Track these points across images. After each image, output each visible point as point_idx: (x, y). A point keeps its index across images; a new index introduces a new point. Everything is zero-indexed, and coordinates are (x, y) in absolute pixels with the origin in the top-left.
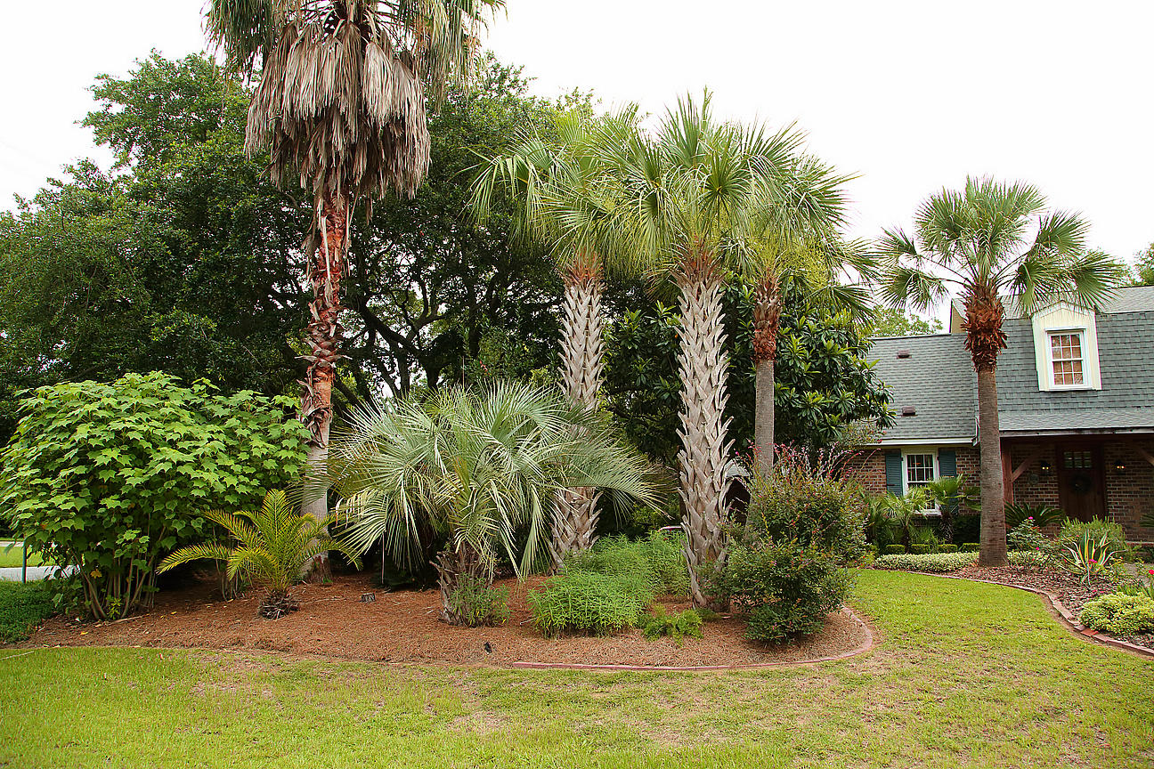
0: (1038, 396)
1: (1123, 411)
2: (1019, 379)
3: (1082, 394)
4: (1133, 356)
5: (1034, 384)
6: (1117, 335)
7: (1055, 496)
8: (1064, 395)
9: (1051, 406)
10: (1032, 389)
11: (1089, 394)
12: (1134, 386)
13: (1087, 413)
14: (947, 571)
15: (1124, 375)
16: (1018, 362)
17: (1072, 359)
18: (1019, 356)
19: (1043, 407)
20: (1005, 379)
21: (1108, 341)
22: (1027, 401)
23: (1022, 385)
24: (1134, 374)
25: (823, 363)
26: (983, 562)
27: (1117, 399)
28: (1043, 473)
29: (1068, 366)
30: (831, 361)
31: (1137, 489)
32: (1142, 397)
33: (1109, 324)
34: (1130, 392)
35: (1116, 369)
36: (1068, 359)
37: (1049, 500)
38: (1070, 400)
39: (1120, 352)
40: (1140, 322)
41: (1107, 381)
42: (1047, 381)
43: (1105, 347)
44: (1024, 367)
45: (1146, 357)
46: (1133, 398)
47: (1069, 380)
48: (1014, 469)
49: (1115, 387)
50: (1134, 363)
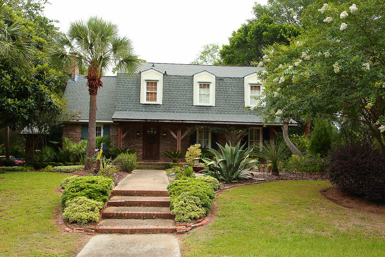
0: (140, 105)
1: (168, 113)
2: (133, 98)
3: (155, 106)
4: (175, 93)
5: (138, 101)
6: (170, 84)
7: (141, 145)
8: (149, 106)
9: (144, 110)
10: (137, 103)
11: (158, 106)
12: (173, 104)
13: (156, 113)
14: (70, 172)
15: (171, 100)
16: (134, 91)
17: (153, 92)
18: (134, 89)
19: (141, 110)
20: (128, 98)
21: (167, 86)
22: (135, 107)
23: (134, 101)
24: (174, 99)
26: (85, 169)
27: (167, 108)
28: (138, 136)
29: (152, 95)
31: (170, 143)
32: (175, 108)
33: (169, 79)
34: (172, 106)
35: (168, 97)
36: (152, 92)
37: (139, 146)
38: (151, 108)
39: (171, 90)
40: (179, 79)
41: (164, 101)
42: (143, 100)
43: (166, 88)
44: (135, 94)
45: (179, 93)
46: (172, 108)
47: (152, 100)
48: (123, 134)
49: (167, 104)
50: (175, 95)
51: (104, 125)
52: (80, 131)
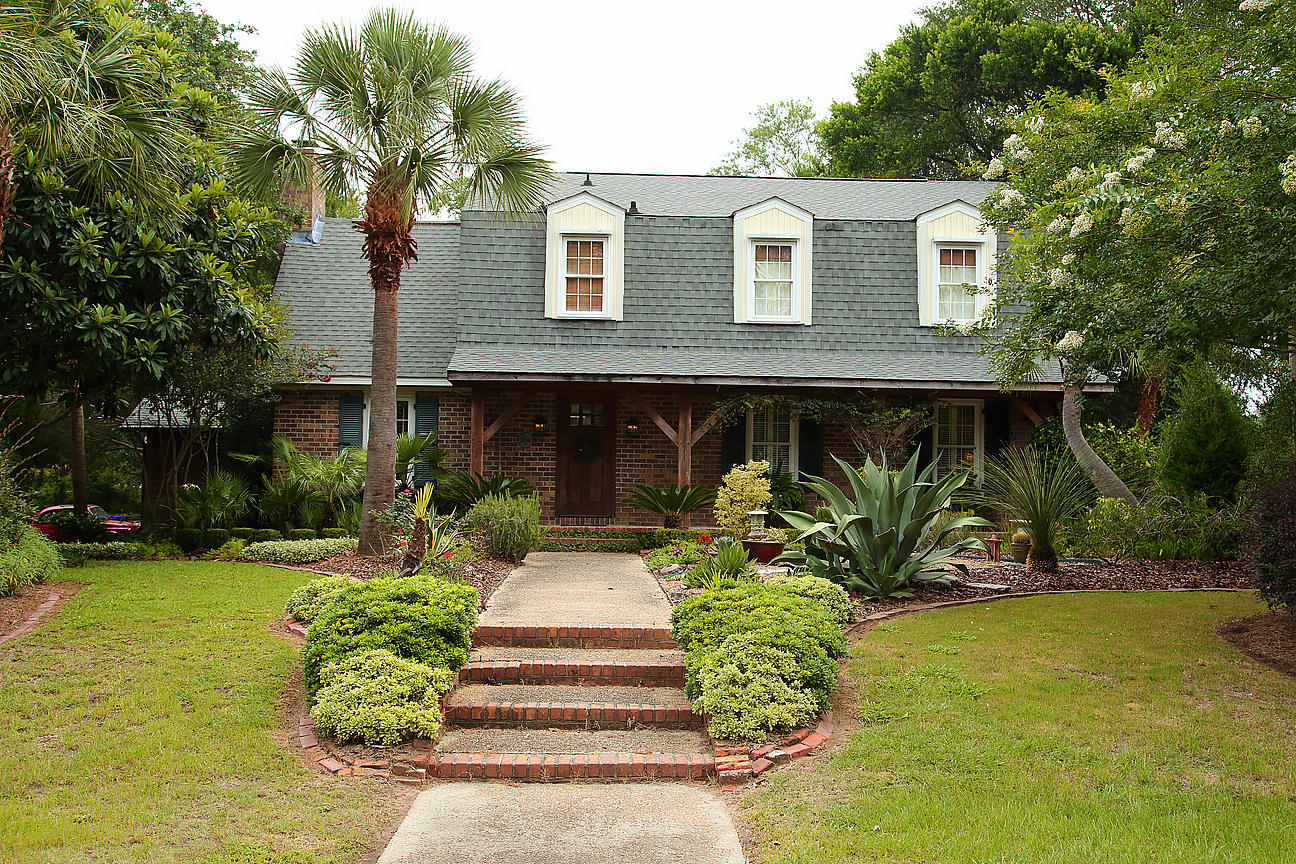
0: (542, 324)
1: (645, 351)
2: (521, 299)
3: (598, 326)
4: (667, 278)
5: (539, 308)
6: (651, 246)
7: (551, 465)
8: (575, 325)
9: (558, 340)
10: (535, 315)
11: (607, 326)
12: (663, 319)
13: (600, 352)
14: (308, 563)
15: (653, 302)
16: (522, 274)
17: (591, 276)
18: (524, 266)
19: (547, 340)
20: (503, 298)
21: (641, 253)
22: (528, 331)
23: (524, 308)
24: (665, 303)
25: (134, 266)
26: (362, 550)
27: (640, 335)
28: (537, 433)
29: (586, 287)
30: (148, 262)
31: (651, 456)
32: (670, 334)
33: (645, 231)
34: (657, 326)
35: (644, 293)
36: (586, 276)
37: (544, 469)
38: (582, 333)
39: (653, 270)
40: (682, 231)
41: (631, 310)
42: (557, 305)
43: (635, 262)
44: (528, 282)
45: (683, 279)
46: (659, 334)
47: (586, 306)
48: (487, 425)
49: (640, 318)
50: (667, 286)
51: (418, 395)
52: (333, 417)
